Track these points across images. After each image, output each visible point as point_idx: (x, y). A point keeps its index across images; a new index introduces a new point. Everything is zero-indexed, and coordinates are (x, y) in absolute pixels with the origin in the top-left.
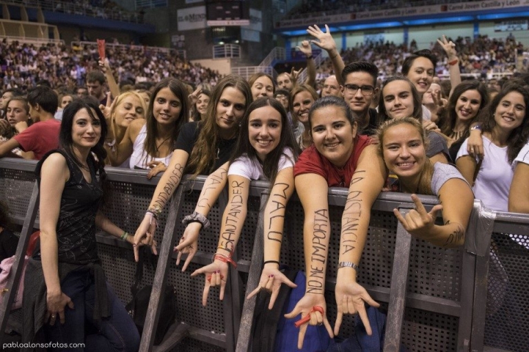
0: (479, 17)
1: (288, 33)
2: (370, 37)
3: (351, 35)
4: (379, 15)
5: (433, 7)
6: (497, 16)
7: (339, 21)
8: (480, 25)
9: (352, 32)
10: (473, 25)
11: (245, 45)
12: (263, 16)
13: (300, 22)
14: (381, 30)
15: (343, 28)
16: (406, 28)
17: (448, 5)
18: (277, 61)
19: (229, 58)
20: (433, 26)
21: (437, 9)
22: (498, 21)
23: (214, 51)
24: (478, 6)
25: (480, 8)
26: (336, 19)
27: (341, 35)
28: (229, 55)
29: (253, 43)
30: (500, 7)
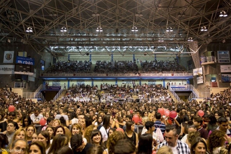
0: (118, 79)
1: (45, 79)
2: (79, 83)
3: (71, 81)
4: (84, 75)
5: (103, 74)
6: (123, 79)
7: (69, 76)
8: (118, 81)
9: (72, 80)
10: (115, 81)
11: (29, 83)
12: (37, 71)
13: (52, 75)
14: (84, 80)
15: (69, 79)
16: (93, 80)
17: (108, 74)
18: (41, 90)
19: (22, 88)
20: (102, 80)
21: (105, 75)
22: (123, 80)
23: (15, 85)
24: (118, 75)
25: (119, 76)
26: (67, 75)
27: (67, 81)
28: (22, 87)
29: (32, 82)
30: (125, 76)
